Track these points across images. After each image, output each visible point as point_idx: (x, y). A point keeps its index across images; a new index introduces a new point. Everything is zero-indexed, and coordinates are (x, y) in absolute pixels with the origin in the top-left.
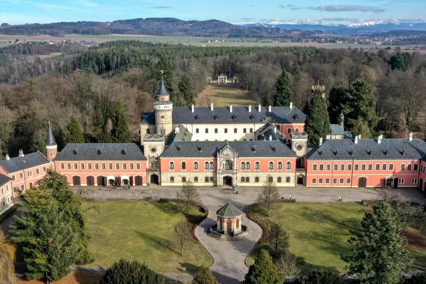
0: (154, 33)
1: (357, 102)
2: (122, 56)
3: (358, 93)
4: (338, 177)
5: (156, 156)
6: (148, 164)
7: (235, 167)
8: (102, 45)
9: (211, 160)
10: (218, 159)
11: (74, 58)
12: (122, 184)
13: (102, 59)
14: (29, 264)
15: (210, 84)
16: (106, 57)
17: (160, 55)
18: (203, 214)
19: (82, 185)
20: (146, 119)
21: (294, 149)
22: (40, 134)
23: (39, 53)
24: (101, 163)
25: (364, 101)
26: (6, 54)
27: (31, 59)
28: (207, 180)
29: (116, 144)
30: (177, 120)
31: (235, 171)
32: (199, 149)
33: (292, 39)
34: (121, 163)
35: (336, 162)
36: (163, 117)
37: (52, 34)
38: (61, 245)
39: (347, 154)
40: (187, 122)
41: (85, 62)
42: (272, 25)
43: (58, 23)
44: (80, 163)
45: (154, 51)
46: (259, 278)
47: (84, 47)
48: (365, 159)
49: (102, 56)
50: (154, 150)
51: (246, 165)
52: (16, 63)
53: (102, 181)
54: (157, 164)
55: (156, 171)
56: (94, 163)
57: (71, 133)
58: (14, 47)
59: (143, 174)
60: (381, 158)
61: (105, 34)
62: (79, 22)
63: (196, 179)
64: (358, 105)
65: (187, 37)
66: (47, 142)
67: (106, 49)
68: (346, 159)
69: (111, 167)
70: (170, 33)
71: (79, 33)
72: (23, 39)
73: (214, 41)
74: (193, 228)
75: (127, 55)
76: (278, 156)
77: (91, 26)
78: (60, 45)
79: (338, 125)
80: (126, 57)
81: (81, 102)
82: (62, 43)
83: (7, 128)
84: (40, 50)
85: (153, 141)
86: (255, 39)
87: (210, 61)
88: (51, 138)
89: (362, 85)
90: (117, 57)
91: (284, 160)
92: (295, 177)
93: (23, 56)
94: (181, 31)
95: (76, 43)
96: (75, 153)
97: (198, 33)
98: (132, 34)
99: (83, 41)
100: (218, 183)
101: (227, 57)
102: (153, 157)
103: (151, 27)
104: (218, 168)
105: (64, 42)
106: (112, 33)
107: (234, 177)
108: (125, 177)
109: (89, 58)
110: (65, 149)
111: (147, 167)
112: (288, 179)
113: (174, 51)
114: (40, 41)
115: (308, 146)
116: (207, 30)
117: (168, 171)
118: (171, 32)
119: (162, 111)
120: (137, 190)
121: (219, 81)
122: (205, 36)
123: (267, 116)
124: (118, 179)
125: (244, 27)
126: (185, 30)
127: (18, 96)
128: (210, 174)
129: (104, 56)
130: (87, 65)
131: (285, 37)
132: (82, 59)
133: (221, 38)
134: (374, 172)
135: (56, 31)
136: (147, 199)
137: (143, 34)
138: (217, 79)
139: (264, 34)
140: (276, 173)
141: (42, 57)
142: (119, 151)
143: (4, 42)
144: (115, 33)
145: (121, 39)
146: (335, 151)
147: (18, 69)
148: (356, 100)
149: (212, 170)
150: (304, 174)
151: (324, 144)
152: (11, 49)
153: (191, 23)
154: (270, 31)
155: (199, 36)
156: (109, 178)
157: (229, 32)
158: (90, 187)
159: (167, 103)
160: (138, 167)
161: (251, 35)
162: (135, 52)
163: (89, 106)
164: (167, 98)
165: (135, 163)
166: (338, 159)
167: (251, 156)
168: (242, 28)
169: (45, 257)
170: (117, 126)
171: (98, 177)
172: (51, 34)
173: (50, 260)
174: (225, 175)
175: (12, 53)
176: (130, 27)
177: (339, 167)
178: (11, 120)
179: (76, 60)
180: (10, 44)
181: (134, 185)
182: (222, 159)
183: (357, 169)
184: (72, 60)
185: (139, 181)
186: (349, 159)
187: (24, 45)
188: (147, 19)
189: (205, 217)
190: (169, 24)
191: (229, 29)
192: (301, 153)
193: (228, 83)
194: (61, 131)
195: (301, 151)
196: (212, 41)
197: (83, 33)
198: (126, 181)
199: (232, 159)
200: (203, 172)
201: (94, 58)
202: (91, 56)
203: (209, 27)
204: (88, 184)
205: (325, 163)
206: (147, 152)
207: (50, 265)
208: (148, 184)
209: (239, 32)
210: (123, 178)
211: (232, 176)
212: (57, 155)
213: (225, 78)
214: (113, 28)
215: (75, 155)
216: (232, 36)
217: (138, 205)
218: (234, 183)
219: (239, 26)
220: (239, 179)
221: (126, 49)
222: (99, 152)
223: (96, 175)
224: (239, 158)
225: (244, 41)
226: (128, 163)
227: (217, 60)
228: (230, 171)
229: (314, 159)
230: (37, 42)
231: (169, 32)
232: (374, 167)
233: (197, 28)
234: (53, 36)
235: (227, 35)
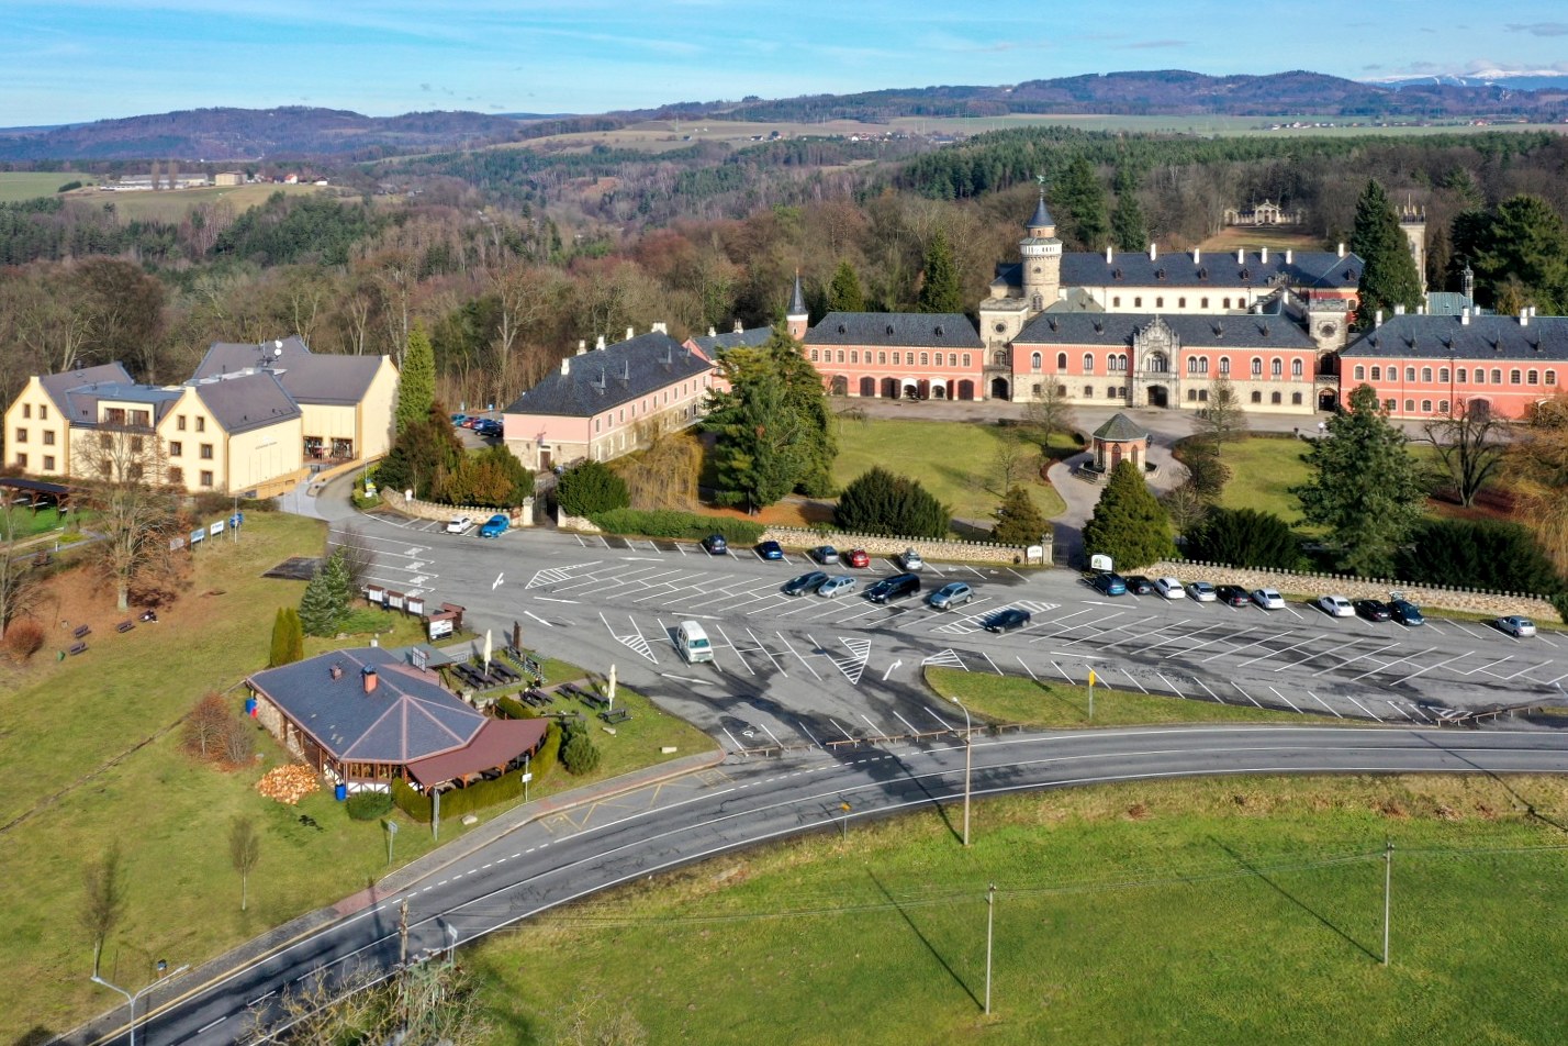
0: (1125, 108)
1: (1514, 244)
2: (1018, 162)
3: (1516, 224)
4: (1418, 396)
5: (1005, 341)
6: (987, 357)
7: (1173, 367)
8: (975, 139)
9: (1121, 350)
10: (1136, 348)
11: (901, 170)
12: (932, 396)
13: (966, 170)
14: (721, 472)
15: (1230, 225)
16: (978, 165)
17: (1113, 160)
18: (1078, 447)
19: (850, 394)
20: (1004, 277)
21: (1316, 333)
22: (777, 299)
23: (822, 161)
24: (890, 351)
25: (1532, 240)
26: (743, 165)
27: (799, 174)
28: (1111, 392)
29: (926, 315)
30: (1068, 277)
31: (1173, 376)
32: (1098, 328)
33: (1534, 115)
34: (932, 352)
35: (1409, 363)
36: (1038, 270)
37: (861, 118)
38: (778, 442)
39: (1440, 346)
40: (1094, 283)
41: (925, 177)
42: (1483, 80)
43: (880, 93)
44: (848, 350)
45: (1100, 149)
46: (1113, 508)
47: (933, 146)
48: (1481, 357)
49: (967, 163)
50: (1000, 328)
51: (1199, 364)
52: (764, 184)
53: (891, 388)
54: (1006, 355)
55: (1003, 370)
56: (876, 350)
57: (841, 295)
58: (766, 148)
59: (975, 377)
60: (1522, 355)
61: (993, 114)
62: (931, 89)
63: (1088, 390)
64: (1516, 252)
65: (1214, 118)
66: (791, 310)
67: (979, 148)
68: (1435, 355)
69: (911, 360)
70: (1169, 108)
71: (928, 113)
72: (788, 130)
73: (1292, 125)
74: (1048, 466)
75: (1028, 159)
76: (1273, 346)
77: (962, 96)
78: (873, 143)
79: (1458, 295)
80: (1025, 165)
81: (877, 247)
82: (881, 138)
83: (722, 296)
84: (824, 155)
85: (1000, 310)
86: (1413, 119)
87: (1237, 169)
88: (798, 301)
89: (1527, 205)
90: (1004, 166)
91: (1287, 354)
92: (1314, 394)
93: (784, 168)
94: (1202, 102)
95: (915, 138)
96: (841, 330)
97: (1250, 105)
98: (1066, 113)
99: (935, 133)
100: (1135, 401)
101: (1286, 161)
102: (999, 342)
103: (1120, 93)
104: (1136, 368)
105: (886, 136)
106: (1012, 111)
107: (1171, 388)
108: (938, 381)
109: (936, 170)
110: (823, 322)
111: (986, 363)
112: (1297, 398)
113: (1150, 148)
114: (827, 135)
115: (1351, 329)
116: (1277, 97)
117: (1028, 373)
118: (1172, 106)
119: (1036, 257)
120: (959, 407)
121: (1257, 218)
122: (1270, 114)
123: (1281, 272)
124: (924, 386)
125: (1389, 89)
126: (1215, 100)
127: (752, 236)
128: (1119, 381)
129: (972, 165)
130: (928, 185)
131: (1515, 111)
132: (919, 172)
133: (1314, 118)
134: (1504, 388)
135: (870, 110)
136: (974, 421)
137: (1095, 113)
138: (1253, 213)
139: (1450, 103)
140: (1269, 383)
141: (826, 169)
142: (930, 329)
143: (744, 139)
144: (1019, 112)
145: (1025, 126)
146: (1409, 339)
147: (766, 195)
148: (1512, 241)
149: (1124, 373)
150: (1334, 387)
151: (1388, 324)
152: (759, 154)
153: (1233, 83)
154: (1471, 95)
155: (1250, 113)
156: (905, 382)
157: (1341, 102)
158: (867, 399)
159: (1050, 240)
160: (967, 360)
161: (1408, 109)
162: (1051, 153)
163: (894, 253)
164: (1049, 231)
165: (961, 352)
166: (1415, 355)
167: (1211, 345)
168: (1386, 89)
169: (749, 459)
170: (933, 282)
171: (883, 381)
172: (857, 119)
173: (756, 465)
174: (1152, 383)
175: (759, 163)
176: (1061, 96)
177: (1420, 375)
178: (730, 282)
179: (903, 174)
180: (757, 143)
181: (956, 398)
182: (1145, 349)
183: (1463, 378)
184: (896, 174)
185: (967, 389)
186: (1443, 356)
187: (788, 144)
188: (1110, 75)
189: (1083, 451)
190: (1171, 85)
191: (1343, 95)
192: (1331, 343)
193: (1282, 224)
194: (822, 294)
195: (1331, 339)
196: (1284, 126)
197: (937, 113)
198: (939, 391)
199: (1167, 350)
200: (1104, 375)
201: (948, 169)
202: (942, 163)
203: (1284, 91)
204: (862, 393)
205: (1385, 365)
206: (987, 331)
207: (754, 473)
208: (985, 399)
209: (1371, 102)
210: (933, 383)
211: (1167, 386)
212: (807, 334)
213: (1274, 212)
214: (1016, 100)
215: (841, 335)
216: (1351, 111)
217: (953, 428)
218: (1172, 400)
219: (1373, 86)
220: (1184, 394)
221: (1030, 147)
222: (889, 331)
223: (878, 375)
224: (1184, 348)
225: (1380, 125)
226: (947, 352)
227: (1257, 168)
228: (1163, 375)
229: (1358, 354)
230: (817, 138)
231: (1165, 106)
232: (1506, 377)
233: (1251, 93)
234: (863, 121)
235: (1335, 108)
